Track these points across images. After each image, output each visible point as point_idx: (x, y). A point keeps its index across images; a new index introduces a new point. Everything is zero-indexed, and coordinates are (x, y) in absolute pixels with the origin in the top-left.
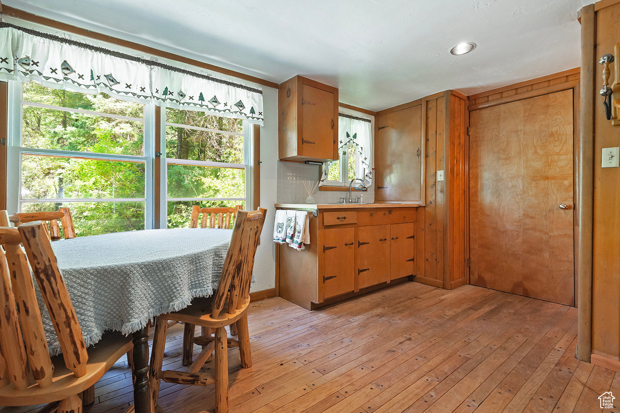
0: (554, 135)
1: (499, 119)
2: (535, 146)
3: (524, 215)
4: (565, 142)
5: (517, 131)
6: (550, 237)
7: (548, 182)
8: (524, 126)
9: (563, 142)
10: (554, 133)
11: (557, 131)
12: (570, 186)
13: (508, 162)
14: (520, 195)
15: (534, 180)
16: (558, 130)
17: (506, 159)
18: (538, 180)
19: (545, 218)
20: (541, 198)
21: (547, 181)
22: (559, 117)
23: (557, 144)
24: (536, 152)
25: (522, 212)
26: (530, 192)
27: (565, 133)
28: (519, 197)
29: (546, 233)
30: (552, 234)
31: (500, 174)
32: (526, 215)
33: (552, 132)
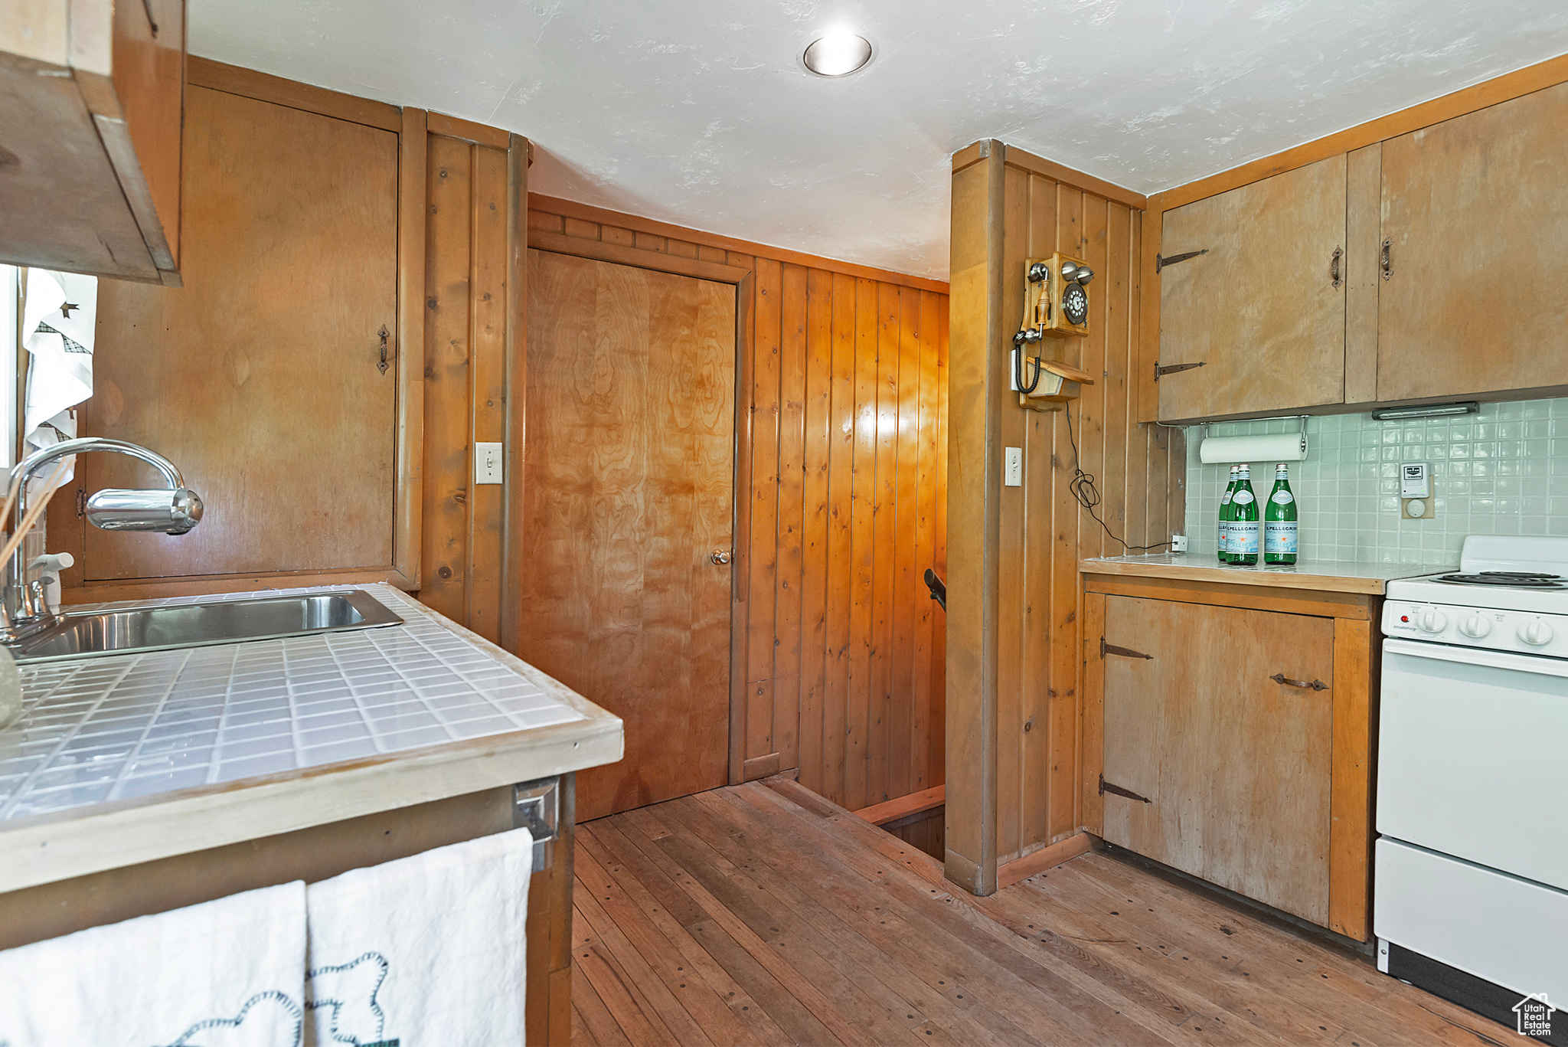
0: (704, 384)
1: (594, 302)
2: (671, 404)
3: (646, 585)
4: (722, 406)
5: (634, 354)
6: (694, 633)
7: (693, 498)
8: (651, 343)
9: (719, 404)
10: (706, 380)
11: (710, 375)
12: (728, 508)
13: (614, 435)
14: (639, 531)
15: (668, 493)
16: (712, 375)
17: (609, 427)
18: (674, 492)
19: (686, 589)
20: (680, 537)
21: (691, 496)
22: (714, 343)
23: (710, 407)
24: (672, 419)
25: (642, 577)
26: (659, 524)
27: (722, 384)
28: (637, 539)
29: (687, 627)
30: (696, 626)
31: (596, 469)
32: (651, 585)
33: (701, 375)
